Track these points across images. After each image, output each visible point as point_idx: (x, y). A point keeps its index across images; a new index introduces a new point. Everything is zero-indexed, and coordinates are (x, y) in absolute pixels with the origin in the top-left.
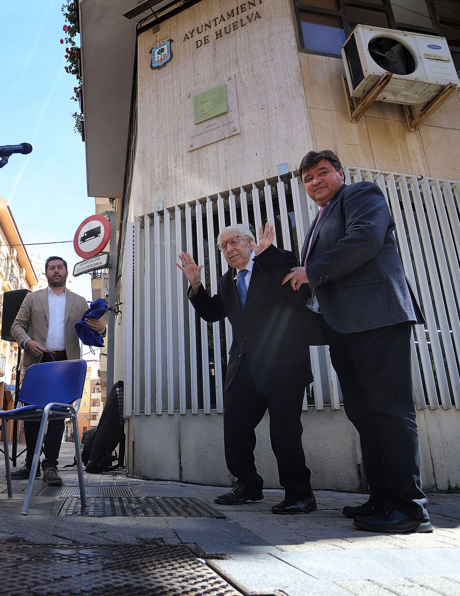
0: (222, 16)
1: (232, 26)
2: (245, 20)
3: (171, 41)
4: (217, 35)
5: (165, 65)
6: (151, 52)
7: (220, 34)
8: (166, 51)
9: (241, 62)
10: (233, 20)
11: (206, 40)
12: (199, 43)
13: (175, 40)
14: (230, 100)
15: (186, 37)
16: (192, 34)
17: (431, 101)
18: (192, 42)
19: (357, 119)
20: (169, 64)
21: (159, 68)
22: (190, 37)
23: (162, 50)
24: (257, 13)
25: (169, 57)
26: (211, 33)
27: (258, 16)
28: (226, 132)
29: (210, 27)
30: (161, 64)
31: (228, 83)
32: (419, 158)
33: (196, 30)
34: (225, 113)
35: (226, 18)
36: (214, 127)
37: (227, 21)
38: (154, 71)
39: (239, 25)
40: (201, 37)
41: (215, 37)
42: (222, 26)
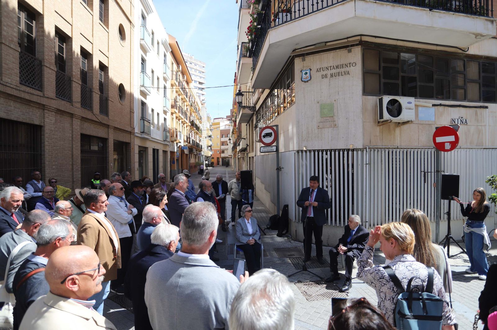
0: (333, 66)
1: (337, 73)
2: (343, 73)
3: (311, 70)
4: (331, 75)
5: (307, 81)
6: (301, 71)
7: (332, 75)
8: (308, 75)
9: (340, 93)
10: (338, 70)
11: (326, 76)
12: (323, 76)
13: (313, 70)
14: (335, 111)
15: (317, 71)
16: (320, 70)
17: (406, 122)
18: (320, 74)
19: (380, 126)
20: (309, 82)
21: (305, 82)
22: (319, 71)
23: (306, 73)
24: (348, 72)
25: (309, 79)
26: (329, 72)
27: (348, 73)
28: (332, 125)
29: (328, 69)
30: (306, 80)
31: (334, 102)
32: (399, 138)
33: (322, 69)
34: (333, 117)
35: (335, 68)
36: (328, 121)
37: (335, 70)
38: (303, 82)
39: (340, 74)
40: (324, 73)
41: (330, 76)
42: (333, 71)
